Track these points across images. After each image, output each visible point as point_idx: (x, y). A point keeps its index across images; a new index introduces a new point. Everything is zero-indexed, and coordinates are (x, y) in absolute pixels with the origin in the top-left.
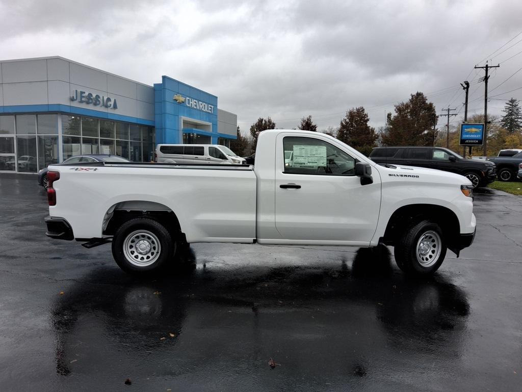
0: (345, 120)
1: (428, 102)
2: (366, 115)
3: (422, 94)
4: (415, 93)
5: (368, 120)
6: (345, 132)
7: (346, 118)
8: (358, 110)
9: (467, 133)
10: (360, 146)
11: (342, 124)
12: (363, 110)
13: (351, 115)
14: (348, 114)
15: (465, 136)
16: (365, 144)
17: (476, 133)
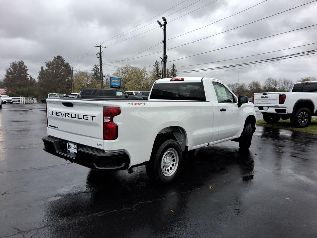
0: (10, 69)
1: (65, 62)
2: (25, 67)
3: (61, 57)
4: (56, 56)
5: (27, 70)
6: (11, 77)
7: (10, 67)
8: (19, 63)
9: (114, 82)
10: (24, 87)
11: (7, 71)
12: (23, 63)
13: (14, 65)
14: (12, 65)
15: (113, 84)
16: (27, 86)
17: (117, 82)
